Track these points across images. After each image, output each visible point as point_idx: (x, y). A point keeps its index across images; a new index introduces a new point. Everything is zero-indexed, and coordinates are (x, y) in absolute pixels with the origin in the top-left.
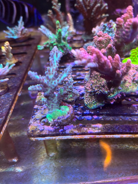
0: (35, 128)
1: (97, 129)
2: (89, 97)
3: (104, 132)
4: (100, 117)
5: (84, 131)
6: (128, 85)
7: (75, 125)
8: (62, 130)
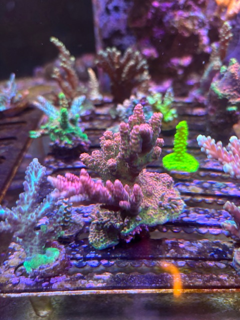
0: (5, 280)
1: (101, 281)
2: (96, 231)
3: (111, 287)
4: (111, 262)
5: (81, 285)
6: (152, 212)
7: (69, 277)
8: (46, 283)
